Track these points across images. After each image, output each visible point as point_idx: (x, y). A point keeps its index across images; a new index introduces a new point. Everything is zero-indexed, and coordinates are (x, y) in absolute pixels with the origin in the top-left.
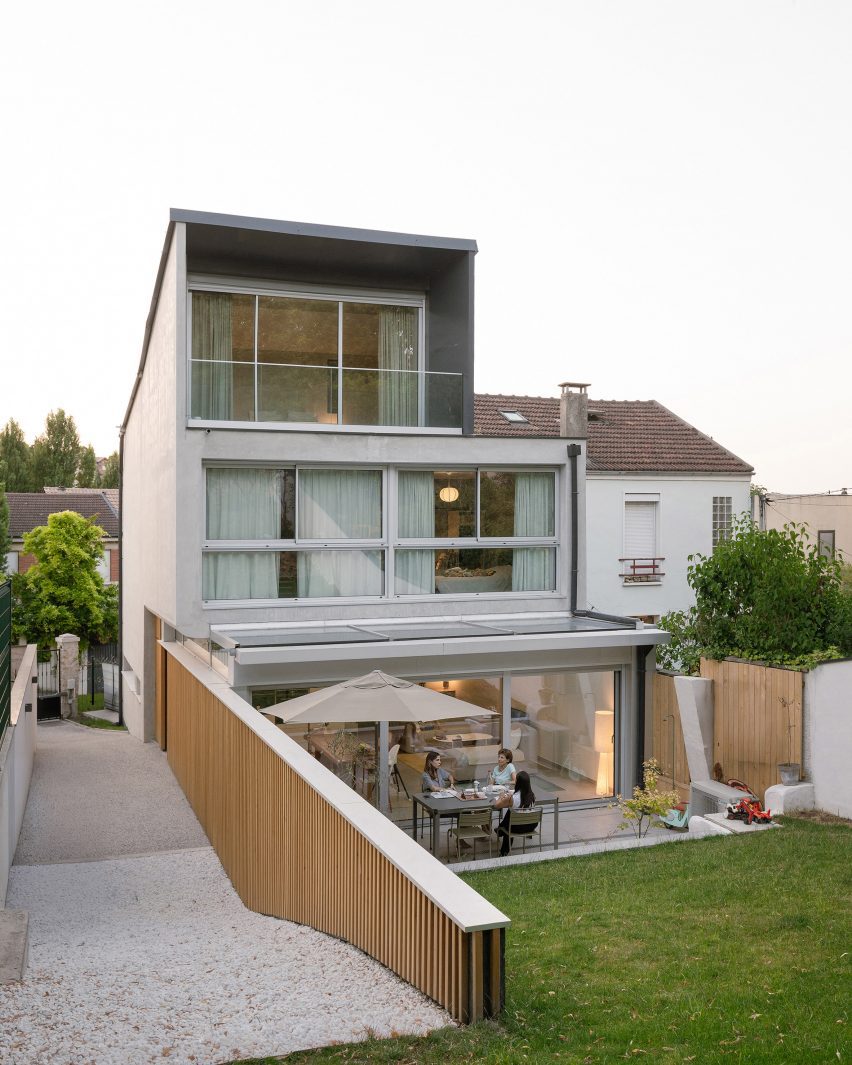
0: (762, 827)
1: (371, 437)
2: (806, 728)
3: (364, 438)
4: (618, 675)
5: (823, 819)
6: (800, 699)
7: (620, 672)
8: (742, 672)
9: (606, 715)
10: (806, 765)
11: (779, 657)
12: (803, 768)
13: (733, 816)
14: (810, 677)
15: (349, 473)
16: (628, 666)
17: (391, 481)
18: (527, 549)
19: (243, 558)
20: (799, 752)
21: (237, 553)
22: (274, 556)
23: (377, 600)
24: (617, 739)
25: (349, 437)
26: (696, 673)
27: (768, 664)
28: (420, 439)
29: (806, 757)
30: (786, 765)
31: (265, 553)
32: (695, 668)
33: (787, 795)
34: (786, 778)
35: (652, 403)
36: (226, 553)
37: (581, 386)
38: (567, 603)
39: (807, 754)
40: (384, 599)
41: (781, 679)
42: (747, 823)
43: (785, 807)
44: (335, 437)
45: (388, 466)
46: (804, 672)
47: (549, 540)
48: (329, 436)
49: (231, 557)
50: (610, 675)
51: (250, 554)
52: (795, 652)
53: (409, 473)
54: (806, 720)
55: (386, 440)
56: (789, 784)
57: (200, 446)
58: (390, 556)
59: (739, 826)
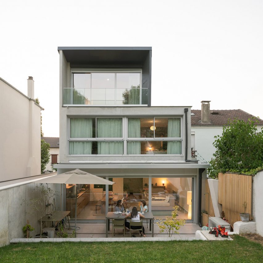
0: (223, 239)
1: (117, 108)
2: (254, 199)
3: (115, 108)
4: (193, 179)
5: (256, 239)
6: (251, 187)
7: (194, 178)
8: (231, 177)
9: (190, 193)
10: (253, 215)
11: (243, 170)
12: (252, 216)
13: (211, 233)
14: (255, 178)
15: (113, 119)
16: (196, 176)
17: (125, 121)
18: (172, 141)
19: (81, 143)
20: (250, 208)
21: (79, 142)
22: (90, 143)
23: (121, 155)
24: (192, 201)
25: (111, 108)
26: (217, 178)
27: (239, 173)
28: (133, 108)
29: (253, 211)
30: (243, 214)
31: (87, 142)
32: (217, 176)
33: (241, 226)
34: (243, 219)
35: (239, 110)
36: (76, 142)
37: (208, 102)
38: (184, 158)
39: (254, 209)
40: (123, 155)
41: (243, 179)
42: (217, 236)
43: (240, 231)
44: (106, 108)
45: (124, 116)
46: (252, 176)
47: (179, 139)
48: (104, 108)
49: (77, 143)
50: (191, 179)
51: (83, 142)
52: (249, 168)
53: (131, 118)
54: (254, 195)
55: (122, 108)
56: (244, 221)
57: (66, 112)
58: (125, 143)
59: (212, 237)
